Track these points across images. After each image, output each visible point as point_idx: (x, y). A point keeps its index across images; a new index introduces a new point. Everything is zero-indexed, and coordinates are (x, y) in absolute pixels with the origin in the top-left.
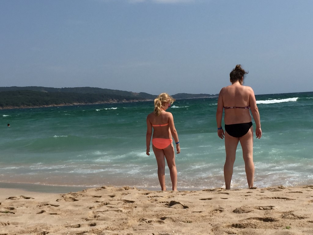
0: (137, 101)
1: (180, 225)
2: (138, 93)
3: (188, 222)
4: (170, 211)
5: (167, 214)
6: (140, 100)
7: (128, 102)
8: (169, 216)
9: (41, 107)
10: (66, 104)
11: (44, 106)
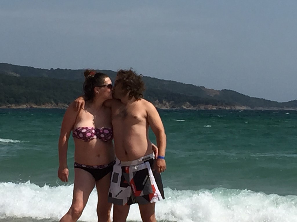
0: (215, 108)
2: (219, 91)
6: (221, 107)
7: (195, 109)
9: (4, 107)
10: (57, 104)
11: (9, 107)
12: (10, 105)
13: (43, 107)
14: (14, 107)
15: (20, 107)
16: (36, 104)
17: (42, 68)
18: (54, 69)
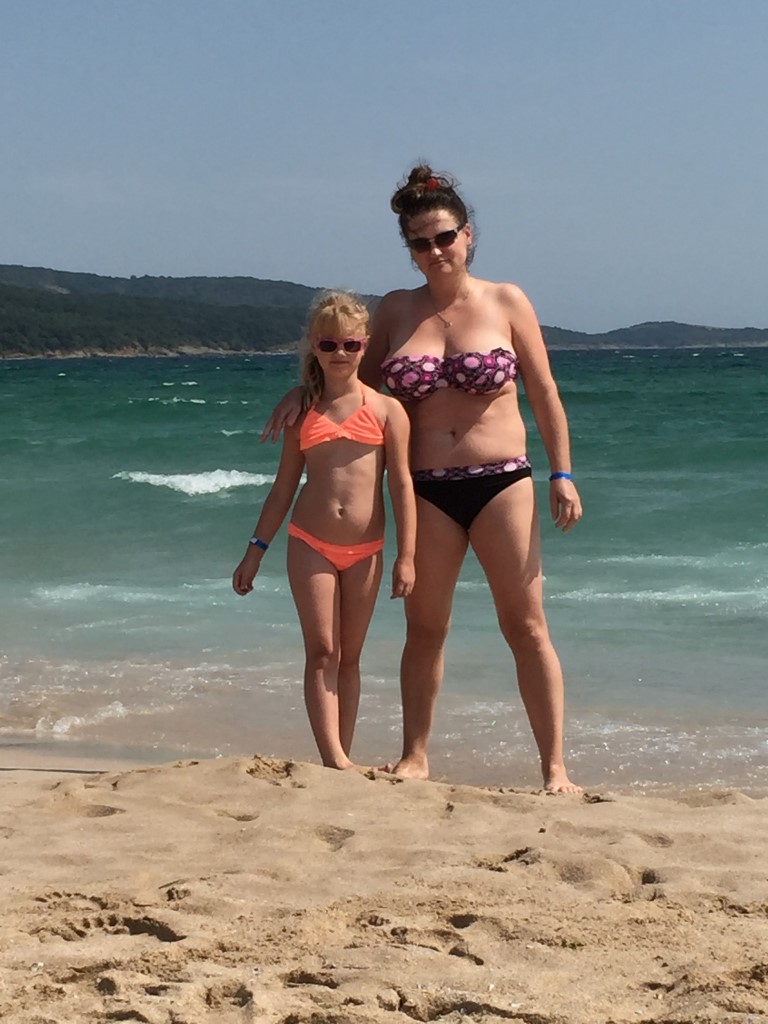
1: (529, 956)
3: (564, 944)
4: (498, 887)
5: (480, 900)
8: (488, 912)
9: (40, 356)
10: (146, 348)
11: (50, 356)
12: (50, 353)
13: (118, 354)
14: (58, 355)
15: (73, 356)
16: (104, 348)
17: (113, 276)
18: (138, 277)
